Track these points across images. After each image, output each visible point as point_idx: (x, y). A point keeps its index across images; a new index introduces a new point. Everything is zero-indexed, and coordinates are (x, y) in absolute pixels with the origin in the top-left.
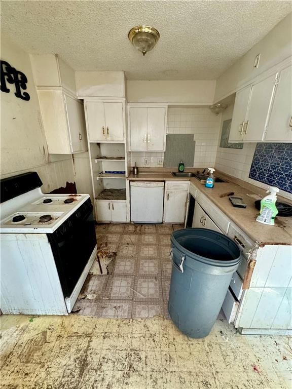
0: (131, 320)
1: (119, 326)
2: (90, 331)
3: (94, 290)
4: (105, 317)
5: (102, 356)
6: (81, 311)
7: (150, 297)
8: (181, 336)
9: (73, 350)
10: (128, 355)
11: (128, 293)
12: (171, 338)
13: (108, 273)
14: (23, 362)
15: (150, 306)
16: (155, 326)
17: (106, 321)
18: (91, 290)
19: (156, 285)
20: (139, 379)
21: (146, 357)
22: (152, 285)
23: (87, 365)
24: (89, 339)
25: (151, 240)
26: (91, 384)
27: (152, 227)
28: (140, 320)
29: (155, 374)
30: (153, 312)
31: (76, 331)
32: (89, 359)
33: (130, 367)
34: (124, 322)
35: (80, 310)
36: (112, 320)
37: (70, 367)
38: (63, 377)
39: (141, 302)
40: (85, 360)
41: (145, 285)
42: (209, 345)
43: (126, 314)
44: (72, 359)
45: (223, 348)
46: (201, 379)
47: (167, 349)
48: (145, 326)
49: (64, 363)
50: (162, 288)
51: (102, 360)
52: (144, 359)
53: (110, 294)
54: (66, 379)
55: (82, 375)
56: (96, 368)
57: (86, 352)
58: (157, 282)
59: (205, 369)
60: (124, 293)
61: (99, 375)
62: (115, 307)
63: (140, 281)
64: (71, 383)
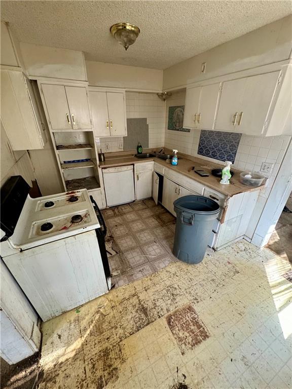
0: (156, 273)
1: (151, 280)
2: (134, 292)
3: (115, 268)
4: (137, 280)
5: (152, 300)
6: (116, 285)
7: (159, 255)
8: (190, 266)
9: (130, 308)
10: (168, 291)
11: (143, 258)
12: (185, 270)
13: (116, 252)
14: (98, 335)
15: (163, 260)
16: (173, 268)
17: (140, 281)
18: (113, 269)
19: (158, 246)
20: (181, 297)
21: (178, 286)
22: (155, 247)
23: (146, 309)
24: (136, 297)
25: (133, 217)
26: (157, 316)
27: (127, 207)
28: (162, 270)
29: (188, 291)
30: (167, 262)
31: (123, 297)
32: (145, 306)
33: (173, 295)
34: (153, 276)
35: (114, 285)
36: (143, 279)
37: (136, 317)
38: (136, 323)
39: (155, 260)
40: (143, 308)
41: (150, 249)
42: (206, 263)
43: (151, 271)
44: (134, 312)
45: (212, 261)
46: (210, 279)
47: (186, 276)
48: (167, 272)
49: (130, 317)
50: (162, 246)
51: (153, 302)
52: (178, 287)
53: (130, 265)
54: (139, 323)
55: (147, 315)
56: (153, 307)
57: (140, 304)
58: (157, 244)
59: (209, 275)
60: (140, 260)
61: (158, 309)
62: (140, 271)
63: (145, 248)
64: (144, 323)
